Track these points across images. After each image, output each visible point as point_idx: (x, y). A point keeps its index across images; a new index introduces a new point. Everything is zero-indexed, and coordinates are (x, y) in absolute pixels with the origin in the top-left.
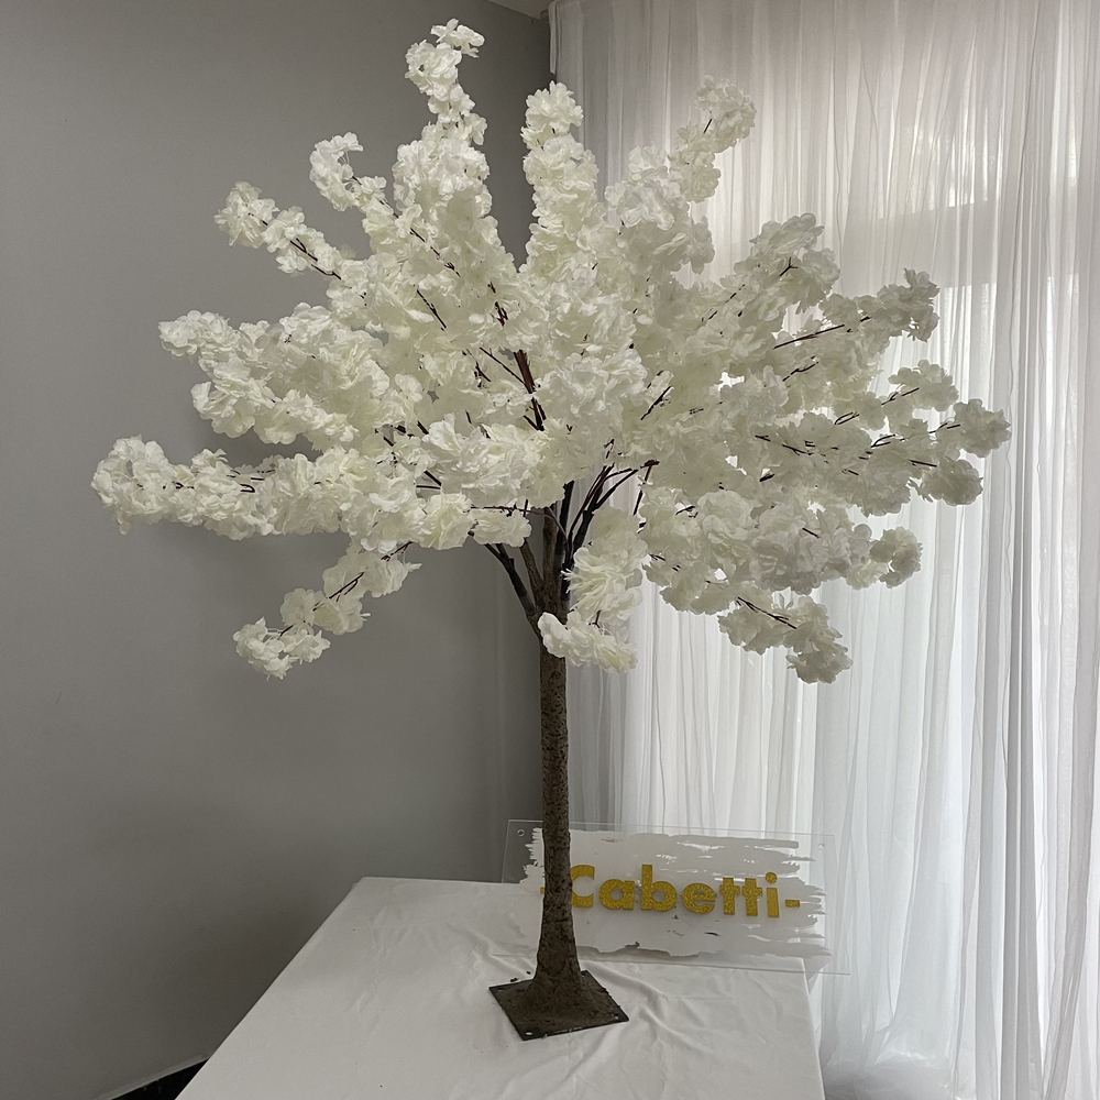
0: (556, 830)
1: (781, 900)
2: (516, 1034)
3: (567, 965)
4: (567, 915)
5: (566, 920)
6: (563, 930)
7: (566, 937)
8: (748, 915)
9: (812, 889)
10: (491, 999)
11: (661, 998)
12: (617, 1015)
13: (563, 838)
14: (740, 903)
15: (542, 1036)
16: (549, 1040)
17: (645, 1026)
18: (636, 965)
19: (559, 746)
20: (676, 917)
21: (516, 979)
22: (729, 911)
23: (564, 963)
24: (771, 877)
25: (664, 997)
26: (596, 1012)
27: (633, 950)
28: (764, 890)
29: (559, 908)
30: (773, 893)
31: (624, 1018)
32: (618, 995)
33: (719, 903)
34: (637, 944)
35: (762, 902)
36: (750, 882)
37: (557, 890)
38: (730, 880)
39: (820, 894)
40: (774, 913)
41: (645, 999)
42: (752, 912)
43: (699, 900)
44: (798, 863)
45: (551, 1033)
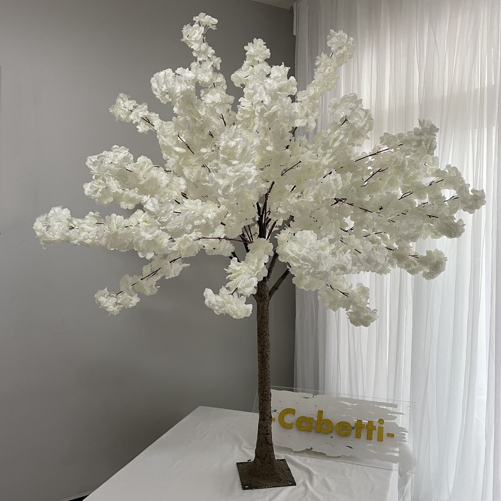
0: (264, 391)
1: (385, 433)
2: (241, 486)
3: (268, 456)
4: (268, 432)
5: (268, 434)
6: (266, 439)
7: (268, 442)
8: (367, 439)
9: (402, 429)
10: (236, 468)
11: (314, 476)
12: (291, 482)
13: (266, 395)
14: (364, 433)
15: (252, 489)
16: (255, 491)
17: (302, 488)
18: (309, 459)
19: (265, 351)
20: (332, 437)
21: (250, 460)
22: (358, 436)
23: (267, 454)
24: (381, 421)
25: (316, 475)
26: (281, 480)
27: (309, 451)
28: (377, 428)
29: (265, 428)
30: (381, 430)
31: (294, 484)
32: (295, 472)
33: (354, 432)
34: (312, 449)
35: (375, 434)
36: (370, 423)
37: (264, 420)
38: (359, 421)
39: (406, 432)
40: (380, 439)
41: (308, 476)
42: (369, 438)
43: (344, 430)
44: (396, 415)
45: (257, 488)
